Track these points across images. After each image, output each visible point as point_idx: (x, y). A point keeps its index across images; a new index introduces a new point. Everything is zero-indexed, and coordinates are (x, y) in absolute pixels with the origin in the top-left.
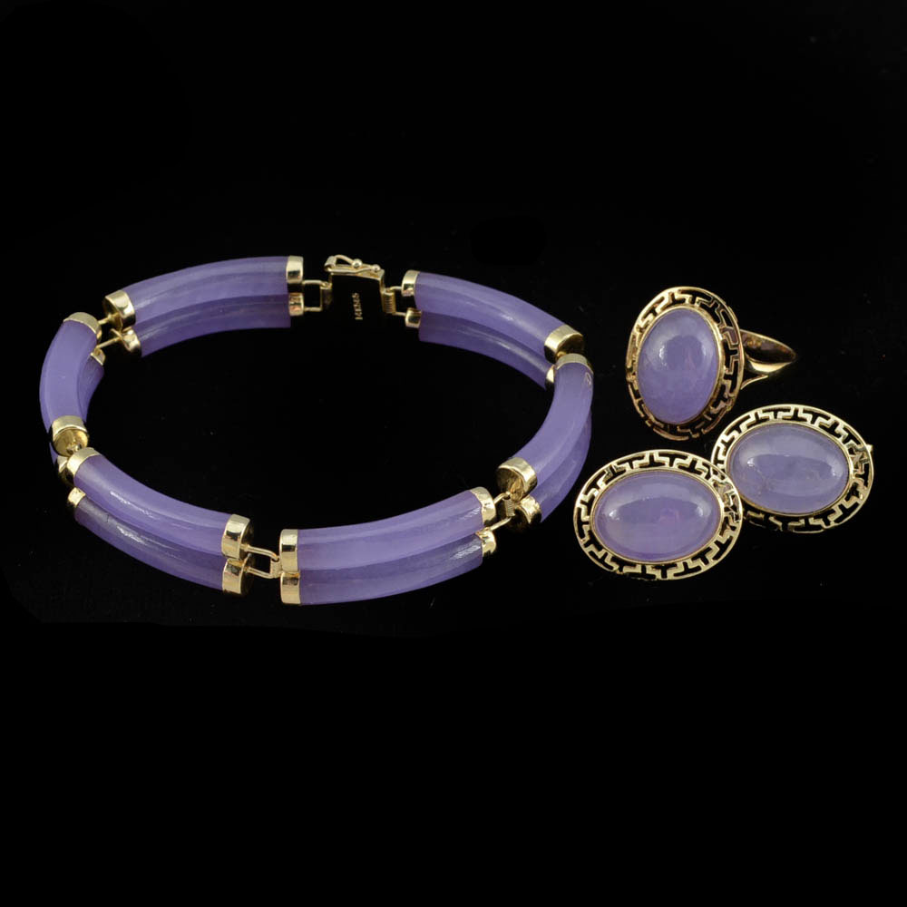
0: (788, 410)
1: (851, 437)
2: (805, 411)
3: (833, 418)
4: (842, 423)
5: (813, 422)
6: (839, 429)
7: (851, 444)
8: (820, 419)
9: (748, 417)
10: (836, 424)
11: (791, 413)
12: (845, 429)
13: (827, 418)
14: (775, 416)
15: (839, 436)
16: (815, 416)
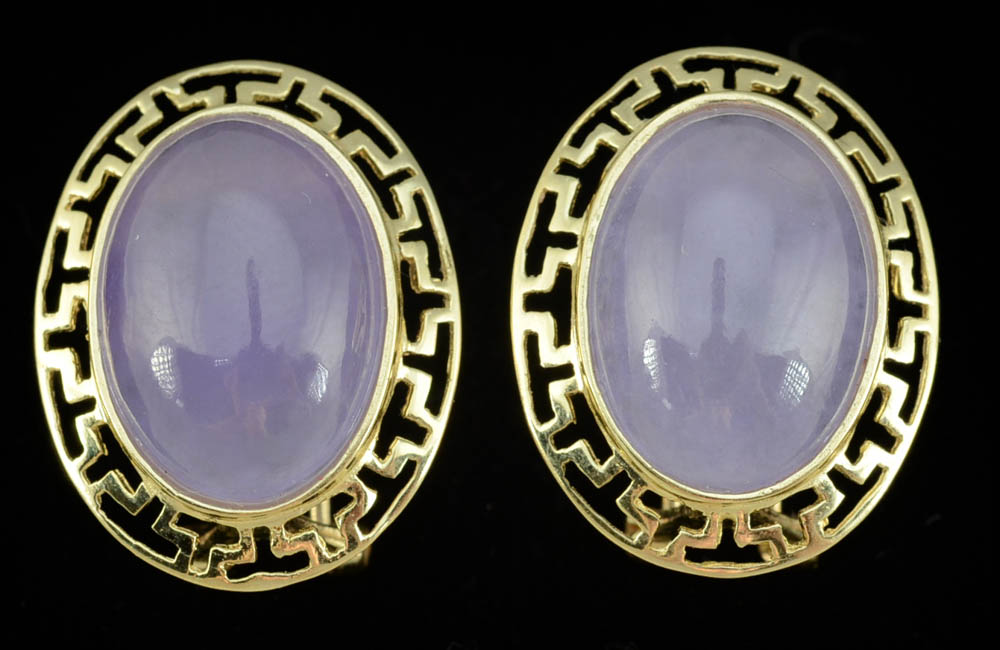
0: (919, 285)
1: (853, 491)
2: (920, 338)
3: (907, 433)
4: (893, 462)
5: (891, 367)
6: (872, 454)
7: (830, 498)
8: (899, 389)
9: (883, 158)
10: (887, 441)
11: (909, 294)
12: (877, 473)
13: (906, 413)
14: (896, 245)
15: (854, 454)
16: (909, 373)
